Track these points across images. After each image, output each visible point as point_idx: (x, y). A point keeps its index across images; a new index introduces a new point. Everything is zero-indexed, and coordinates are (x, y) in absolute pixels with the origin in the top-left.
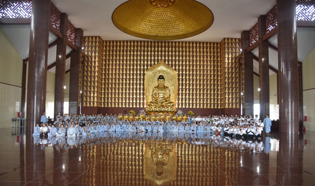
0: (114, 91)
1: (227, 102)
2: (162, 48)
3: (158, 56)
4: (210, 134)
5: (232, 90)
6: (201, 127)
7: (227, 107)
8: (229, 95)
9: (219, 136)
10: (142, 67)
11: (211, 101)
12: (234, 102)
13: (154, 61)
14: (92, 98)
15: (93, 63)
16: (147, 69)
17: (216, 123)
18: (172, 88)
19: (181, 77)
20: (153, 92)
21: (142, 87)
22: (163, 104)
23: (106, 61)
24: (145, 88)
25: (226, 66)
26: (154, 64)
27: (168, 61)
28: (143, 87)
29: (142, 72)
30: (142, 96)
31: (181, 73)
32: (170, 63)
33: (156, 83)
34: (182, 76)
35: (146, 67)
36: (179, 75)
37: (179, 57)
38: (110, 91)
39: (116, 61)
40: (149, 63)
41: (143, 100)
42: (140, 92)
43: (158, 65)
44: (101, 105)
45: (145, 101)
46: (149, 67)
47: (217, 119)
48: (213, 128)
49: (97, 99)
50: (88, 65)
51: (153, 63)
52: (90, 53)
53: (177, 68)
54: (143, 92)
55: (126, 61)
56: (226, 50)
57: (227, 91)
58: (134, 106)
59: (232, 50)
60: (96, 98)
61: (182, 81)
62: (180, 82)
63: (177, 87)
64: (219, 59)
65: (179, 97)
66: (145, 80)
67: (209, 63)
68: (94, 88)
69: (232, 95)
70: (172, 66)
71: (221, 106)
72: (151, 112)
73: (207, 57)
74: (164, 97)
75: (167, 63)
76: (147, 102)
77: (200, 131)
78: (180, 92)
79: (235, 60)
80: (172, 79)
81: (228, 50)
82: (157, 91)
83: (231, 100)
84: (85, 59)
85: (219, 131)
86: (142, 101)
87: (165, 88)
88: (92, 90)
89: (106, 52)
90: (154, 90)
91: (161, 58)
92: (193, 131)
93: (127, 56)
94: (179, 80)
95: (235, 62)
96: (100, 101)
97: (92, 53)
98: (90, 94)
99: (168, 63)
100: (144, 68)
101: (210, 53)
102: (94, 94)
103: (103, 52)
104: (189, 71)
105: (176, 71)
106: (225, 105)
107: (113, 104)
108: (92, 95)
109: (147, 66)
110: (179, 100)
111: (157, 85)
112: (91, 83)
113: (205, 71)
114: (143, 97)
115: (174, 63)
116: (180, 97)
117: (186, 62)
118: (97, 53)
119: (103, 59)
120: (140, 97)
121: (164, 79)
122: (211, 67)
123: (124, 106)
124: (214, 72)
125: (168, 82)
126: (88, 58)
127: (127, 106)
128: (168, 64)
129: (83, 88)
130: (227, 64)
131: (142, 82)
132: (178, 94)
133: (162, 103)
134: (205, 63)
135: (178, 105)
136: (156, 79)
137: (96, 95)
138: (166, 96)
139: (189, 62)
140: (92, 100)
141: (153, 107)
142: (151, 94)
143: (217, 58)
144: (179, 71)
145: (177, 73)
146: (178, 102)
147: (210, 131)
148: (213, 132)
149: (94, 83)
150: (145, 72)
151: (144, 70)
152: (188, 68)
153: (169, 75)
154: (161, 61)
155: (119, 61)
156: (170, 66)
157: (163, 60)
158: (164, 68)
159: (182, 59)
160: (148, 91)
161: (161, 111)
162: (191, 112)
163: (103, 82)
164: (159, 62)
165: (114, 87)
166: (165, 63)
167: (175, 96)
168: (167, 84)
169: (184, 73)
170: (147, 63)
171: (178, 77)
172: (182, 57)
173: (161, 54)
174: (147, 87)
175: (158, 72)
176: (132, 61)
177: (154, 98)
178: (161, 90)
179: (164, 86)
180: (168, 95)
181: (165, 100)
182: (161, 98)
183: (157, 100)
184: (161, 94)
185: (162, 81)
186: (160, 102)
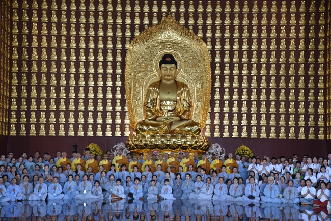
0: (44, 94)
3: (160, 5)
4: (298, 208)
6: (271, 189)
9: (323, 213)
10: (119, 34)
11: (297, 119)
13: (151, 17)
16: (132, 37)
17: (314, 180)
18: (195, 87)
19: (218, 59)
20: (147, 96)
21: (119, 83)
22: (173, 128)
23: (20, 14)
24: (127, 87)
26: (150, 25)
27: (187, 18)
28: (123, 84)
29: (119, 46)
30: (118, 108)
31: (218, 47)
32: (191, 22)
33: (155, 76)
34: (222, 55)
35: (128, 34)
36: (213, 53)
37: (214, 6)
38: (34, 94)
39: (49, 15)
40: (137, 21)
41: (123, 116)
42: (114, 96)
43: (161, 27)
44: (9, 129)
45: (127, 121)
46: (137, 34)
47: (314, 166)
48: (304, 190)
51: (146, 21)
53: (209, 34)
54: (123, 96)
55: (78, 16)
58: (100, 134)
61: (222, 67)
62: (217, 72)
63: (208, 86)
64: (322, 9)
65: (213, 109)
66: (128, 68)
67: (293, 21)
70: (196, 31)
71: (325, 133)
72: (142, 148)
73: (289, 6)
74: (175, 109)
75: (182, 22)
76: (132, 122)
77: (269, 200)
78: (217, 97)
80: (195, 62)
82: (158, 94)
85: (323, 199)
86: (118, 121)
87: (178, 86)
90: (149, 92)
91: (169, 10)
92: (251, 197)
93: (78, 3)
94: (213, 67)
96: (5, 120)
99: (187, 22)
100: (123, 34)
104: (241, 43)
105: (206, 42)
107: (42, 127)
109: (133, 29)
110: (213, 118)
111: (156, 79)
113: (283, 41)
114: (123, 109)
115: (200, 22)
116: (217, 109)
117: (232, 18)
120: (114, 109)
121: (175, 63)
122: (298, 31)
123: (72, 133)
124: (307, 43)
125: (186, 71)
127: (81, 134)
128: (187, 25)
131: (119, 71)
132: (212, 103)
133: (171, 124)
134: (283, 21)
135: (212, 130)
136: (154, 63)
138: (179, 108)
139: (241, 18)
141: (147, 136)
142: (141, 103)
143: (317, 5)
144: (213, 43)
145: (209, 47)
146: (212, 122)
147: (297, 200)
148: (304, 202)
150: (127, 47)
151: (123, 41)
152: (236, 35)
153: (187, 52)
154: (167, 16)
155: (59, 15)
156: (191, 31)
157: (173, 15)
158: (175, 36)
159: (223, 10)
160: (135, 95)
161: (168, 145)
162: (246, 148)
163: (13, 69)
164: (164, 18)
165: (45, 82)
166: (179, 23)
167: (203, 108)
168: (184, 77)
169: (227, 47)
170: (133, 22)
171: (210, 59)
172: (223, 6)
174: (132, 85)
175: (161, 47)
176: (92, 17)
177: (150, 111)
178: (168, 93)
179: (175, 81)
180: (185, 104)
181: (178, 118)
182: (169, 111)
183: (157, 117)
184: (168, 103)
185: (170, 70)
186: (165, 123)
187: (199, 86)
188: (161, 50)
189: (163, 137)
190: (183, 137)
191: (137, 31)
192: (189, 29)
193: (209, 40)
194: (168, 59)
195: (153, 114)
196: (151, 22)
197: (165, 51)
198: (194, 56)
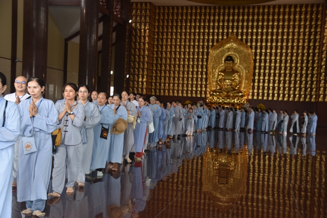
0: (168, 75)
1: (321, 92)
2: (234, 16)
3: (228, 28)
7: (321, 100)
8: (325, 83)
10: (206, 44)
11: (300, 90)
13: (223, 35)
15: (142, 38)
16: (213, 46)
19: (258, 58)
21: (205, 70)
22: (229, 94)
23: (158, 35)
24: (208, 72)
25: (325, 41)
27: (242, 35)
28: (207, 70)
29: (206, 50)
30: (204, 83)
31: (258, 51)
32: (244, 37)
33: (222, 66)
34: (261, 56)
35: (211, 44)
36: (256, 54)
37: (257, 29)
38: (163, 74)
39: (172, 35)
41: (206, 87)
42: (202, 76)
43: (228, 41)
44: (151, 92)
45: (208, 90)
46: (215, 44)
49: (147, 84)
50: (136, 41)
51: (220, 37)
52: (138, 25)
53: (254, 44)
54: (206, 76)
55: (185, 35)
57: (322, 78)
58: (194, 95)
60: (145, 83)
61: (260, 62)
62: (257, 64)
63: (252, 71)
64: (318, 30)
65: (254, 84)
66: (209, 62)
67: (301, 37)
68: (143, 71)
70: (247, 42)
71: (315, 98)
72: (213, 103)
73: (300, 28)
74: (231, 85)
75: (240, 37)
78: (256, 77)
82: (223, 76)
84: (133, 33)
86: (204, 89)
87: (234, 71)
88: (141, 73)
89: (159, 22)
90: (219, 75)
91: (233, 31)
93: (186, 29)
94: (255, 61)
96: (150, 87)
97: (141, 26)
98: (138, 78)
100: (208, 44)
101: (306, 20)
102: (143, 78)
103: (155, 22)
104: (271, 49)
106: (319, 98)
107: (167, 91)
108: (140, 80)
109: (213, 42)
110: (253, 88)
112: (139, 65)
113: (295, 48)
114: (206, 83)
115: (249, 37)
116: (256, 84)
117: (267, 35)
118: (147, 25)
119: (154, 32)
120: (201, 83)
121: (233, 60)
122: (304, 42)
123: (180, 95)
124: (309, 49)
126: (136, 32)
128: (242, 39)
129: (130, 70)
131: (205, 63)
132: (254, 81)
133: (228, 92)
134: (296, 37)
135: (253, 95)
137: (145, 80)
138: (234, 84)
139: (272, 35)
140: (140, 86)
143: (316, 28)
144: (256, 48)
145: (254, 51)
146: (253, 91)
149: (144, 65)
150: (210, 50)
151: (208, 48)
152: (269, 44)
153: (241, 53)
155: (176, 35)
156: (244, 42)
157: (235, 33)
158: (235, 45)
159: (262, 31)
160: (212, 76)
161: (225, 103)
162: (262, 105)
163: (154, 62)
164: (230, 35)
165: (168, 69)
166: (237, 38)
167: (248, 83)
168: (239, 67)
169: (263, 51)
170: (213, 38)
171: (254, 57)
172: (262, 29)
173: (233, 24)
174: (211, 70)
175: (227, 51)
176: (192, 35)
178: (228, 76)
179: (233, 70)
180: (237, 81)
181: (232, 89)
182: (228, 85)
184: (228, 81)
185: (230, 64)
186: (225, 92)
187: (248, 72)
188: (228, 52)
189: (223, 98)
190: (233, 99)
191: (215, 42)
193: (254, 47)
194: (229, 58)
195: (220, 86)
196: (223, 38)
197: (230, 53)
198: (245, 56)
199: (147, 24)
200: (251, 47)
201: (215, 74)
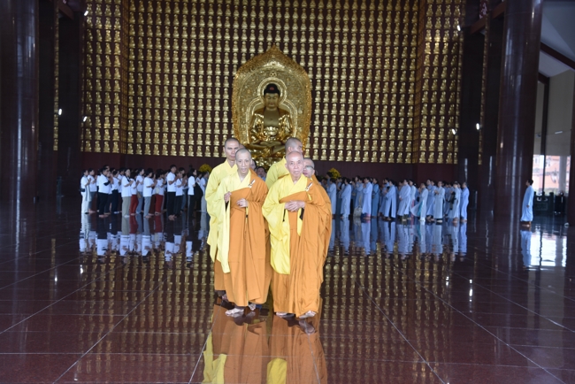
0: (157, 117)
1: (422, 148)
2: (274, 13)
3: (265, 35)
5: (437, 121)
7: (422, 160)
8: (428, 132)
10: (227, 61)
11: (388, 145)
12: (440, 149)
13: (257, 46)
14: (107, 132)
15: (108, 46)
16: (239, 65)
18: (296, 113)
19: (318, 88)
20: (252, 122)
21: (226, 108)
22: (275, 151)
23: (137, 42)
24: (234, 111)
25: (426, 62)
26: (256, 53)
27: (290, 48)
28: (230, 109)
29: (227, 73)
30: (226, 132)
31: (319, 76)
32: (294, 52)
33: (260, 102)
34: (323, 84)
35: (235, 61)
36: (314, 82)
37: (316, 37)
38: (148, 116)
39: (163, 43)
40: (244, 50)
42: (221, 120)
43: (267, 57)
44: (127, 148)
46: (244, 62)
49: (119, 135)
50: (95, 53)
51: (253, 50)
52: (98, 21)
53: (311, 64)
54: (229, 120)
55: (189, 43)
56: (429, 22)
57: (424, 123)
58: (208, 155)
59: (443, 22)
60: (116, 133)
61: (322, 96)
62: (318, 99)
63: (309, 112)
64: (413, 43)
65: (312, 134)
66: (235, 94)
67: (388, 54)
68: (112, 110)
69: (437, 133)
70: (299, 60)
71: (411, 157)
73: (384, 39)
74: (277, 135)
75: (286, 51)
78: (317, 123)
79: (450, 48)
80: (297, 90)
81: (434, 22)
82: (262, 119)
83: (432, 143)
84: (88, 36)
88: (108, 113)
89: (137, 17)
90: (254, 118)
91: (274, 40)
93: (189, 32)
94: (314, 93)
95: (449, 53)
96: (124, 139)
97: (103, 23)
98: (103, 122)
99: (290, 52)
100: (231, 62)
101: (393, 27)
102: (112, 122)
103: (129, 17)
104: (340, 73)
105: (307, 71)
106: (419, 157)
107: (156, 147)
108: (107, 125)
109: (239, 58)
110: (312, 142)
111: (261, 104)
112: (103, 97)
113: (378, 72)
114: (229, 132)
115: (303, 52)
116: (316, 134)
117: (332, 49)
118: (117, 23)
119: (129, 36)
120: (221, 132)
122: (391, 63)
123: (183, 154)
124: (399, 75)
125: (288, 98)
126: (95, 35)
128: (290, 55)
130: (427, 57)
131: (226, 97)
132: (312, 129)
133: (272, 148)
134: (379, 53)
136: (259, 90)
137: (116, 125)
138: (281, 133)
139: (341, 49)
140: (107, 138)
143: (409, 40)
144: (315, 72)
145: (310, 76)
146: (312, 146)
149: (113, 97)
150: (234, 73)
151: (231, 68)
152: (336, 65)
153: (290, 80)
154: (272, 45)
155: (171, 43)
156: (294, 60)
157: (278, 44)
158: (279, 66)
159: (324, 41)
160: (241, 120)
162: (335, 171)
163: (130, 93)
164: (269, 47)
165: (158, 106)
166: (282, 53)
167: (303, 133)
168: (287, 104)
169: (327, 76)
170: (240, 50)
171: (311, 87)
172: (324, 37)
173: (274, 28)
174: (238, 110)
175: (265, 74)
176: (202, 44)
177: (254, 135)
178: (271, 119)
179: (278, 109)
180: (287, 129)
181: (280, 143)
182: (271, 136)
183: (261, 141)
184: (271, 128)
185: (274, 98)
186: (268, 147)
187: (301, 112)
188: (267, 77)
189: (265, 160)
191: (244, 58)
192: (292, 58)
193: (311, 69)
194: (272, 89)
195: (257, 138)
196: (257, 51)
197: (270, 79)
198: (297, 84)
199: (117, 20)
200: (306, 68)
201: (245, 117)
